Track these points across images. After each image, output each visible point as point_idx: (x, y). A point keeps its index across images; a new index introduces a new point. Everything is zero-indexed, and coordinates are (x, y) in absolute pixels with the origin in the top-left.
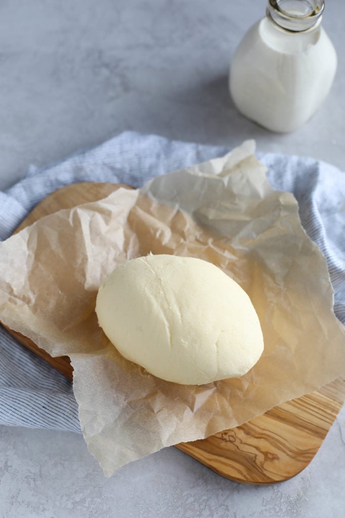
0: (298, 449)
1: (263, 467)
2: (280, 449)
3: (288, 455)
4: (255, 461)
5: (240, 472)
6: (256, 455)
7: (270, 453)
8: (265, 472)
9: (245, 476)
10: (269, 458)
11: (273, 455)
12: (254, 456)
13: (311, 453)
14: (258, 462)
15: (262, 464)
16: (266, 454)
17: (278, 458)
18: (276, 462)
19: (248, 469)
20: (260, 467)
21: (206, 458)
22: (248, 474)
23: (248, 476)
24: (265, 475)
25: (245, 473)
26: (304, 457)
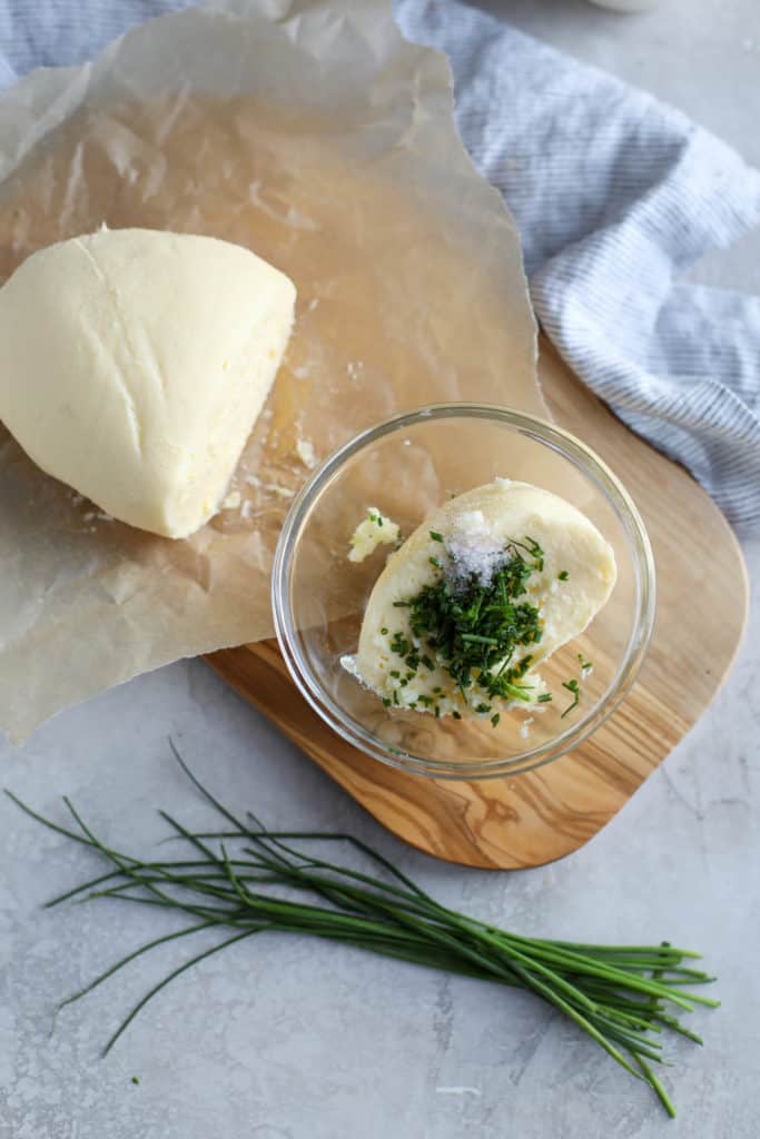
0: (569, 808)
1: (478, 831)
2: (526, 799)
3: (542, 816)
4: (463, 816)
5: (425, 833)
6: (469, 803)
7: (503, 805)
8: (480, 844)
9: (434, 845)
10: (498, 815)
11: (507, 808)
12: (464, 802)
13: (596, 822)
14: (470, 818)
15: (479, 825)
16: (491, 804)
17: (516, 819)
18: (511, 825)
19: (445, 831)
20: (472, 829)
21: (357, 789)
22: (443, 842)
23: (441, 846)
24: (479, 851)
25: (436, 838)
26: (577, 828)
